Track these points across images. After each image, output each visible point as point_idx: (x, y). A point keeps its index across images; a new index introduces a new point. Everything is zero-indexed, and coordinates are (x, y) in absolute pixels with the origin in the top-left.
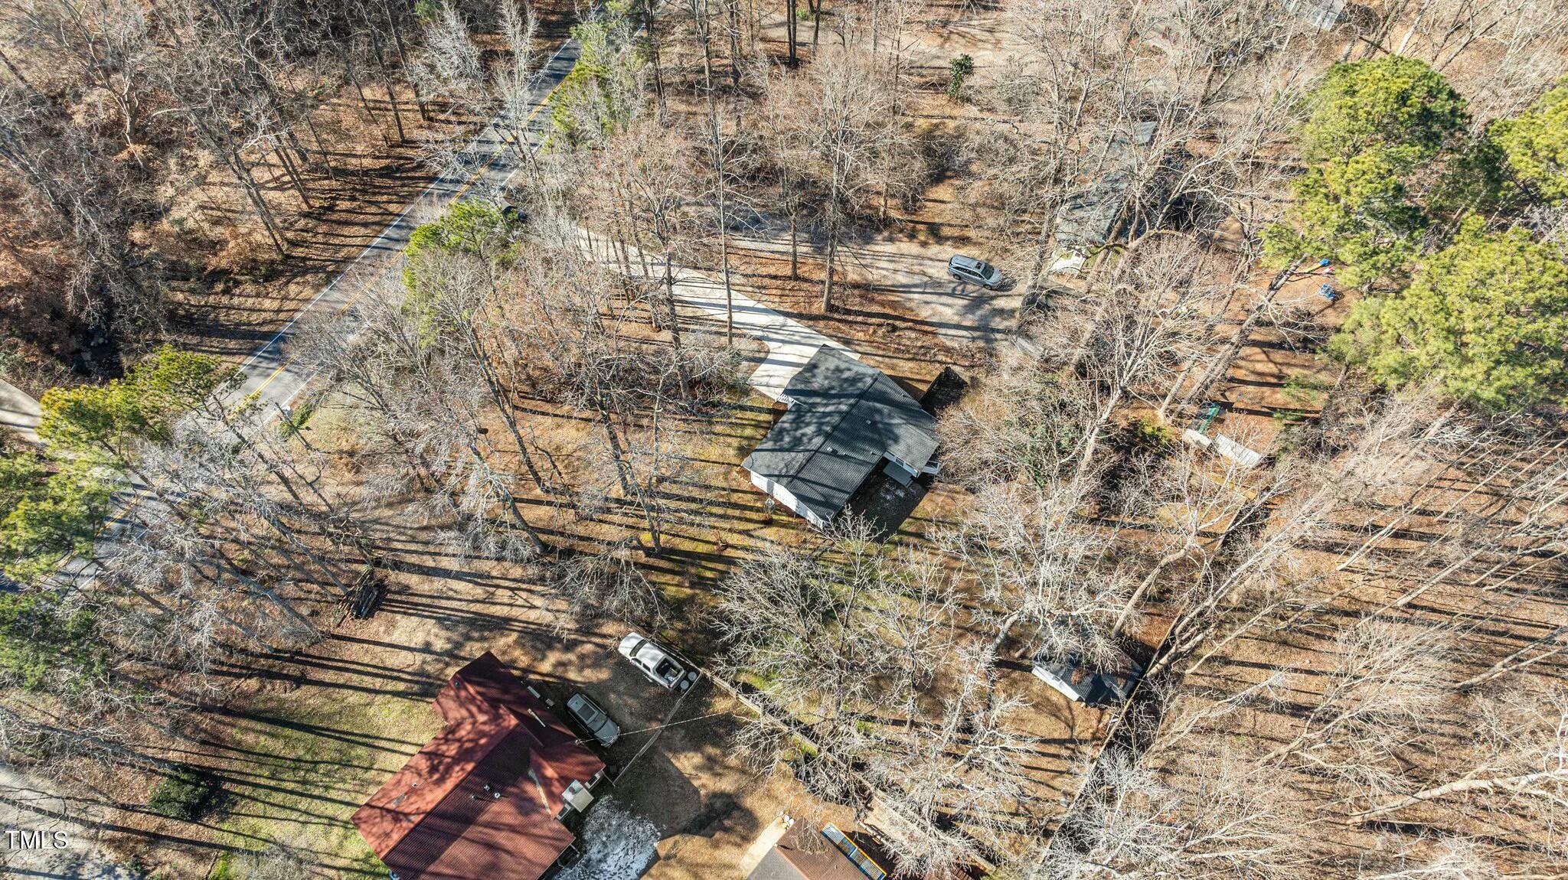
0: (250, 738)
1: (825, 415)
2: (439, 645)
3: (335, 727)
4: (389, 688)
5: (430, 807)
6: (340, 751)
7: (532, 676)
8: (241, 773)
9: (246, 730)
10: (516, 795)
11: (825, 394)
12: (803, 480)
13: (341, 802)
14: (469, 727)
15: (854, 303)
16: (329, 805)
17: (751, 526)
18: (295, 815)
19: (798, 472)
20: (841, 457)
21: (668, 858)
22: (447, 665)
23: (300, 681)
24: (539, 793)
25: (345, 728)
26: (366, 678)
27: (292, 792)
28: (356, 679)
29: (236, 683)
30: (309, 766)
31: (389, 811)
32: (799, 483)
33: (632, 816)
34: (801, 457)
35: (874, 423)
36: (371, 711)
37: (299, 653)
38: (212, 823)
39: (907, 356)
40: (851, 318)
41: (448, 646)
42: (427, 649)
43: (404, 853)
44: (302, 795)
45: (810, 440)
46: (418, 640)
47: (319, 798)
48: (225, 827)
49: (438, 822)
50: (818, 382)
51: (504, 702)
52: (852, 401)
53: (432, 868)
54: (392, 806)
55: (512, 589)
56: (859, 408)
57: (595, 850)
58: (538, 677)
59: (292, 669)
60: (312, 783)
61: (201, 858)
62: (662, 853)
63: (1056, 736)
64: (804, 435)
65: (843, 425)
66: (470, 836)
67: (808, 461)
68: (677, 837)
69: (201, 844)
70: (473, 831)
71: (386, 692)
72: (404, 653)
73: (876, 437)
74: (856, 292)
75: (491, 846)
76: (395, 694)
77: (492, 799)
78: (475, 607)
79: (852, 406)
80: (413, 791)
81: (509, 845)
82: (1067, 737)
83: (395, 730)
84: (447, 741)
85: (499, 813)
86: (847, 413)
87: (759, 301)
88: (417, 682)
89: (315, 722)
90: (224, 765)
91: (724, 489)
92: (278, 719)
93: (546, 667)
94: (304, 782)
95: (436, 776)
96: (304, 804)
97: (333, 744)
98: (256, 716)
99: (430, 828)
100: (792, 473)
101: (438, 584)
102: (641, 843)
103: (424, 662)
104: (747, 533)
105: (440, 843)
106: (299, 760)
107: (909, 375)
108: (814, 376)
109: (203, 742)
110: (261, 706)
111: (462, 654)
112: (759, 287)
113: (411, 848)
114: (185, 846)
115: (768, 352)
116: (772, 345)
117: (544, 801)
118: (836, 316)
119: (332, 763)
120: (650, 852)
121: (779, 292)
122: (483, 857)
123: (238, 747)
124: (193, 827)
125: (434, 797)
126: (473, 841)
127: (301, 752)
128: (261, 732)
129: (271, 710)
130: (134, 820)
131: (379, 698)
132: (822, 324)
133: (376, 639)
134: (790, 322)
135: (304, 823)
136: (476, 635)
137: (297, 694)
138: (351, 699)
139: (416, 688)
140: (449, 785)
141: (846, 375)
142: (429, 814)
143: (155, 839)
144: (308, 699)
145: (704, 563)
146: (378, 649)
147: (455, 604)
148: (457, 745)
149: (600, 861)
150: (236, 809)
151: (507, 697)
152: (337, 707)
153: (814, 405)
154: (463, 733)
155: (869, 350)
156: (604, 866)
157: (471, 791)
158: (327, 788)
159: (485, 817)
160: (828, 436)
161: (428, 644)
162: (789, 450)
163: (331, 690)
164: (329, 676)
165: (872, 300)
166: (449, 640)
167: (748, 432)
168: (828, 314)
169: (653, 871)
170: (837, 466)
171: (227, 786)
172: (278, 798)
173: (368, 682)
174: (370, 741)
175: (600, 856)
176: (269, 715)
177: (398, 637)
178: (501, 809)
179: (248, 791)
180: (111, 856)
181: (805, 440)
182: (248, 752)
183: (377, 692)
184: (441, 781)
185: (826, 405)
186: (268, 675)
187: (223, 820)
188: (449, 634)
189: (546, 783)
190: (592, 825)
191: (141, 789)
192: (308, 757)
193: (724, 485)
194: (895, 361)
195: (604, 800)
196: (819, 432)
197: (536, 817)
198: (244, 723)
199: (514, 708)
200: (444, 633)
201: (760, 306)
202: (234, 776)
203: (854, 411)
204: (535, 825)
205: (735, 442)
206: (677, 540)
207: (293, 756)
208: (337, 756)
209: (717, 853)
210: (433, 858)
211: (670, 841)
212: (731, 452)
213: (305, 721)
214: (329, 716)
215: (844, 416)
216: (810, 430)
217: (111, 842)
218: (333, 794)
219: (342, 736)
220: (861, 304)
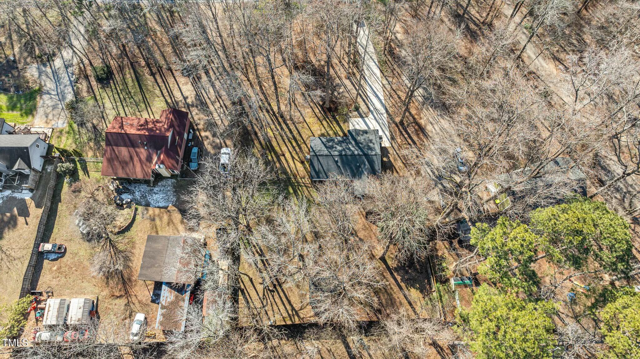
0: (128, 76)
1: (349, 149)
2: (189, 101)
3: (146, 94)
4: (167, 98)
5: (128, 132)
6: (140, 101)
7: (197, 132)
8: (117, 82)
9: (130, 73)
10: (150, 153)
11: (357, 143)
12: (318, 159)
13: (125, 113)
14: (161, 125)
15: (411, 130)
16: (123, 110)
17: (297, 158)
18: (114, 104)
19: (319, 155)
20: (337, 165)
21: (169, 211)
22: (185, 107)
23: (153, 74)
24: (155, 159)
25: (147, 96)
26: (166, 90)
27: (120, 98)
28: (163, 87)
29: (141, 60)
30: (130, 97)
31: (122, 124)
32: (316, 158)
33: (174, 192)
34: (326, 152)
35: (360, 166)
36: (157, 99)
37: (161, 68)
38: (99, 86)
39: (404, 161)
40: (404, 133)
41: (190, 103)
42: (185, 98)
43: (112, 136)
44: (121, 101)
45: (335, 151)
46: (186, 94)
47: (123, 106)
48: (100, 90)
49: (126, 138)
50: (360, 138)
51: (174, 129)
52: (361, 153)
53: (114, 147)
54: (124, 123)
55: (221, 106)
56: (360, 158)
57: (157, 189)
58: (198, 134)
59: (154, 70)
60: (126, 101)
61: (88, 92)
62: (169, 208)
63: (294, 305)
64: (336, 148)
65: (349, 157)
66: (130, 150)
67: (326, 156)
68: (177, 209)
69: (92, 89)
70: (131, 149)
71: (165, 98)
72: (180, 93)
73: (355, 171)
74: (416, 127)
75: (131, 158)
76: (166, 101)
77: (144, 147)
78: (208, 101)
79: (359, 155)
80: (132, 125)
81: (135, 162)
82: (297, 309)
83: (155, 109)
84: (153, 123)
85: (141, 152)
86: (355, 155)
87: (385, 100)
88: (173, 104)
89: (144, 88)
90: (117, 76)
91: (303, 140)
92: (138, 79)
93: (203, 134)
94: (125, 99)
95: (139, 128)
96: (119, 104)
97: (141, 97)
98: (135, 72)
99: (123, 137)
100: (318, 154)
101: (208, 86)
102: (168, 200)
103: (181, 101)
104: (293, 158)
105: (122, 143)
106: (130, 92)
107: (397, 167)
108: (362, 135)
109: (119, 66)
110: (139, 71)
111: (191, 109)
112: (391, 96)
113: (115, 137)
114: (89, 85)
115: (367, 117)
116: (371, 116)
117: (154, 162)
118: (400, 127)
119: (135, 101)
120: (167, 205)
121: (395, 103)
122: (127, 159)
123: (124, 75)
124: (95, 83)
125: (133, 131)
126: (129, 152)
127: (133, 91)
128: (132, 77)
129: (139, 74)
130: (89, 68)
131: (162, 98)
132: (393, 125)
133: (179, 83)
134: (385, 115)
135: (114, 108)
136: (199, 108)
137: (149, 77)
138: (156, 91)
139: (172, 105)
140: (138, 132)
141: (371, 145)
142: (126, 134)
143: (87, 77)
144: (149, 80)
145: (272, 153)
146: (177, 86)
147: (205, 95)
148: (153, 126)
149: (155, 193)
150: (107, 89)
151: (177, 128)
152: (152, 89)
153: (350, 143)
154: (158, 125)
155: (396, 147)
156: (154, 195)
157: (141, 140)
158: (127, 106)
159: (138, 150)
160: (340, 155)
161: (187, 97)
162: (326, 147)
163: (156, 84)
164: (159, 80)
165: (418, 135)
166: (192, 102)
167: (331, 132)
168: (399, 124)
169: (162, 210)
170: (333, 166)
171: (111, 81)
172: (116, 96)
173: (165, 91)
174: (148, 105)
175: (156, 192)
176: (138, 75)
177: (184, 88)
178: (143, 152)
179: (113, 87)
180: (77, 71)
181: (334, 149)
182: (124, 79)
183: (163, 96)
184: (139, 130)
185: (353, 147)
186: (148, 65)
187: (101, 88)
188: (194, 100)
189: (159, 158)
190: (164, 182)
191: (98, 63)
192: (132, 94)
193: (305, 139)
194: (398, 159)
195: (173, 180)
196: (340, 152)
197: (148, 164)
198: (132, 71)
199: (175, 132)
200: (193, 99)
201: (383, 101)
202: (115, 81)
203: (358, 157)
204: (146, 165)
205: (323, 131)
206: (274, 140)
207: (130, 90)
208: (138, 101)
209: (179, 224)
210: (117, 145)
211: (174, 208)
212: (319, 132)
213: (142, 85)
214: (148, 90)
215: (353, 155)
216: (339, 148)
217: (80, 68)
218: (126, 109)
219: (144, 97)
220: (412, 132)
